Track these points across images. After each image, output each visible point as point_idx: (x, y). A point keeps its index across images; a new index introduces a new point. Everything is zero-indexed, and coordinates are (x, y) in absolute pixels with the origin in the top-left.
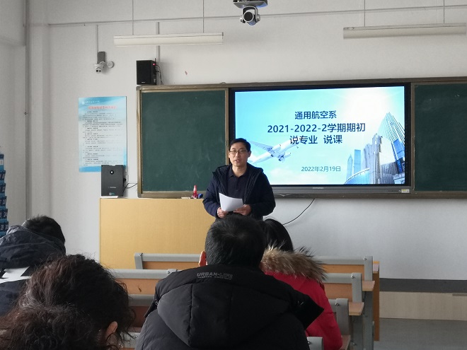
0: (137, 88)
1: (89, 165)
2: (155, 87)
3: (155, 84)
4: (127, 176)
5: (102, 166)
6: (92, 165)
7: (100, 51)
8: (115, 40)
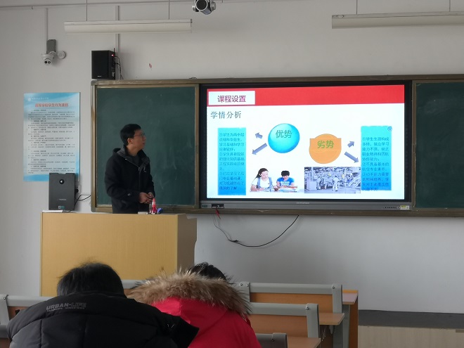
0: (93, 83)
1: (36, 173)
2: (114, 82)
3: (114, 78)
4: (79, 187)
5: (50, 174)
6: (39, 173)
7: (49, 39)
8: (66, 27)
